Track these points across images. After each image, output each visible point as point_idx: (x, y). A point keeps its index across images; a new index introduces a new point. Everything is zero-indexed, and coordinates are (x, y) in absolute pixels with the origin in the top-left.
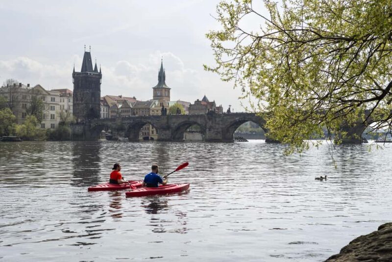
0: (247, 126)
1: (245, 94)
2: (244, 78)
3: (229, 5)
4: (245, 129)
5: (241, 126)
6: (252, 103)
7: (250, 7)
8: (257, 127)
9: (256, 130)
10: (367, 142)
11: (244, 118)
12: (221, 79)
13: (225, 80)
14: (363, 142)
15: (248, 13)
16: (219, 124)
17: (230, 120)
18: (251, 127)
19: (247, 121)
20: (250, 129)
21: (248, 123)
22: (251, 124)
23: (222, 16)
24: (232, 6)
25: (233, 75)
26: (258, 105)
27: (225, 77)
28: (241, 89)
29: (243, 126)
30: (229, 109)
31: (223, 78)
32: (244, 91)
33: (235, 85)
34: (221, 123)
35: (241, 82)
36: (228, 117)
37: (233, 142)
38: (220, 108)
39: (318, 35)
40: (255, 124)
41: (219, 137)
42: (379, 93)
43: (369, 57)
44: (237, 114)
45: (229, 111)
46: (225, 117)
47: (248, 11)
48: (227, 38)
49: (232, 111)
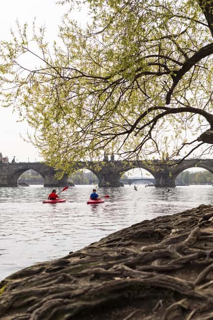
0: (29, 174)
1: (22, 118)
2: (21, 105)
3: (9, 43)
4: (27, 176)
5: (24, 173)
6: (29, 135)
7: (26, 47)
8: (37, 175)
9: (36, 177)
10: (123, 186)
11: (26, 167)
12: (2, 105)
13: (5, 106)
14: (120, 186)
15: (24, 52)
16: (5, 172)
17: (14, 169)
18: (32, 175)
19: (28, 169)
20: (32, 177)
21: (30, 171)
22: (32, 172)
23: (3, 52)
24: (11, 44)
25: (12, 102)
26: (35, 136)
27: (6, 104)
28: (18, 113)
29: (25, 173)
30: (14, 159)
31: (4, 105)
32: (21, 115)
33: (14, 110)
34: (7, 171)
35: (19, 107)
36: (13, 166)
37: (17, 186)
38: (6, 159)
39: (82, 73)
40: (35, 172)
41: (5, 182)
42: (129, 128)
43: (121, 96)
44: (20, 164)
45: (13, 161)
46: (11, 166)
47: (25, 50)
48: (7, 72)
49: (16, 161)
